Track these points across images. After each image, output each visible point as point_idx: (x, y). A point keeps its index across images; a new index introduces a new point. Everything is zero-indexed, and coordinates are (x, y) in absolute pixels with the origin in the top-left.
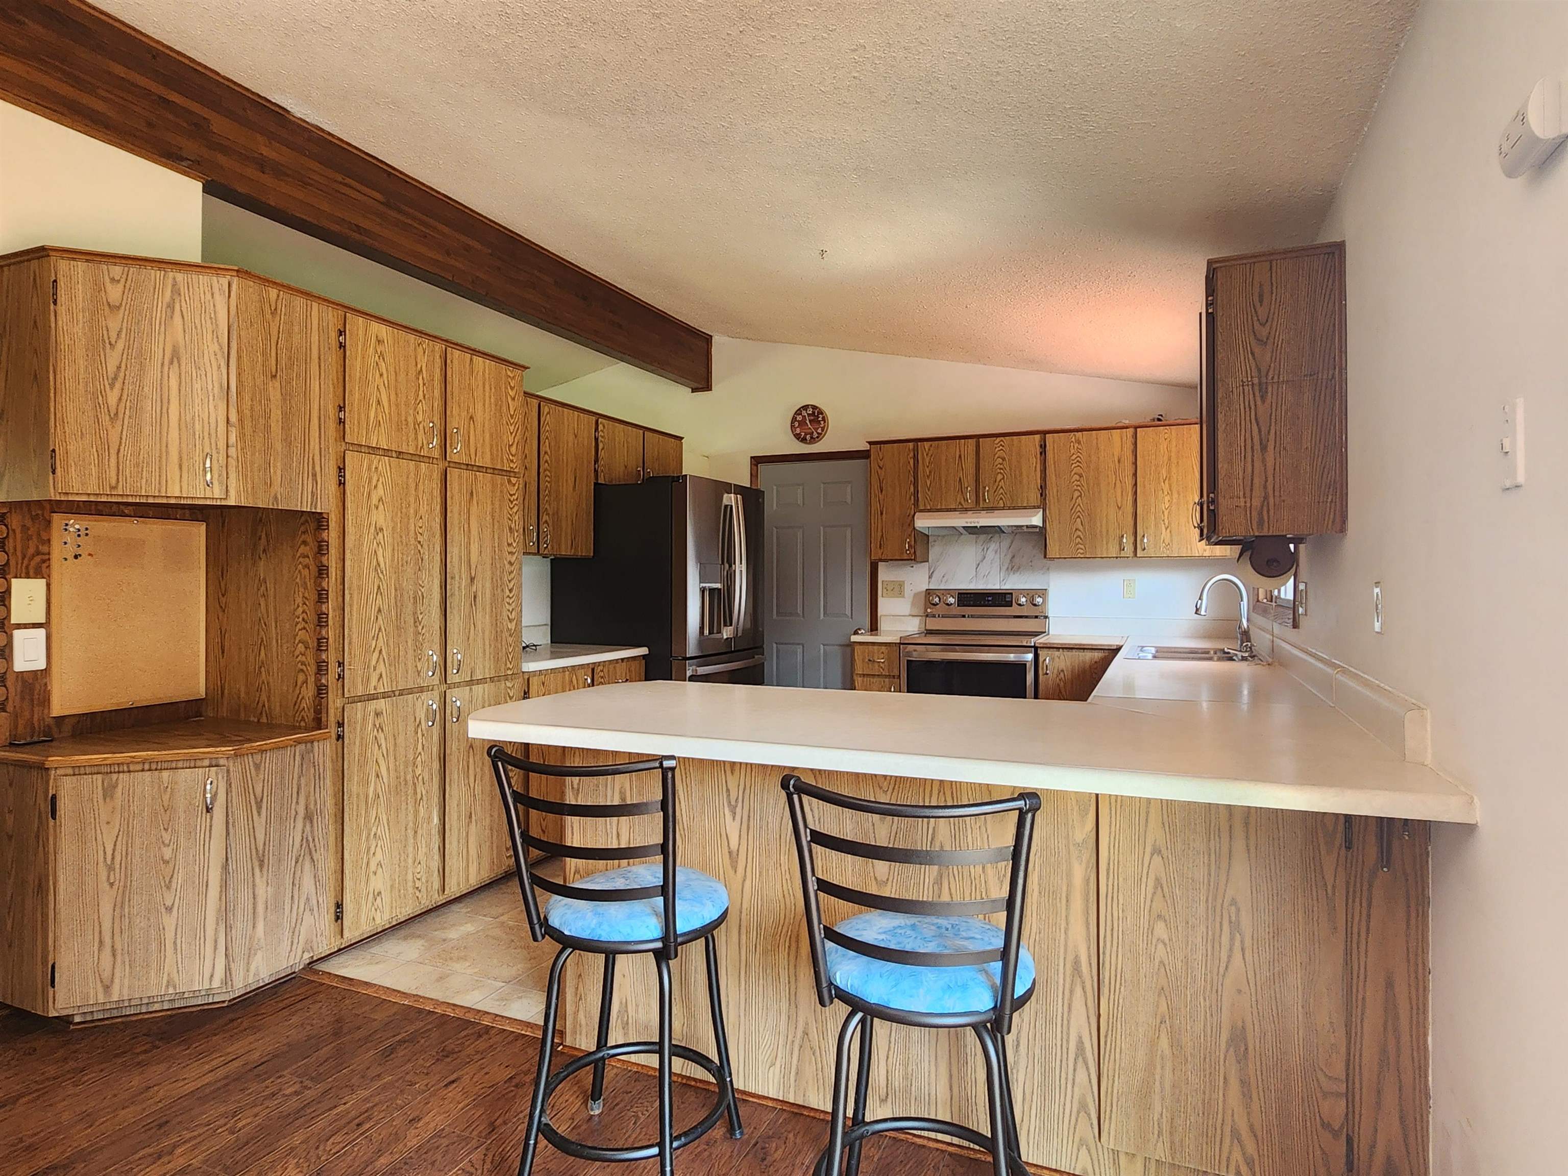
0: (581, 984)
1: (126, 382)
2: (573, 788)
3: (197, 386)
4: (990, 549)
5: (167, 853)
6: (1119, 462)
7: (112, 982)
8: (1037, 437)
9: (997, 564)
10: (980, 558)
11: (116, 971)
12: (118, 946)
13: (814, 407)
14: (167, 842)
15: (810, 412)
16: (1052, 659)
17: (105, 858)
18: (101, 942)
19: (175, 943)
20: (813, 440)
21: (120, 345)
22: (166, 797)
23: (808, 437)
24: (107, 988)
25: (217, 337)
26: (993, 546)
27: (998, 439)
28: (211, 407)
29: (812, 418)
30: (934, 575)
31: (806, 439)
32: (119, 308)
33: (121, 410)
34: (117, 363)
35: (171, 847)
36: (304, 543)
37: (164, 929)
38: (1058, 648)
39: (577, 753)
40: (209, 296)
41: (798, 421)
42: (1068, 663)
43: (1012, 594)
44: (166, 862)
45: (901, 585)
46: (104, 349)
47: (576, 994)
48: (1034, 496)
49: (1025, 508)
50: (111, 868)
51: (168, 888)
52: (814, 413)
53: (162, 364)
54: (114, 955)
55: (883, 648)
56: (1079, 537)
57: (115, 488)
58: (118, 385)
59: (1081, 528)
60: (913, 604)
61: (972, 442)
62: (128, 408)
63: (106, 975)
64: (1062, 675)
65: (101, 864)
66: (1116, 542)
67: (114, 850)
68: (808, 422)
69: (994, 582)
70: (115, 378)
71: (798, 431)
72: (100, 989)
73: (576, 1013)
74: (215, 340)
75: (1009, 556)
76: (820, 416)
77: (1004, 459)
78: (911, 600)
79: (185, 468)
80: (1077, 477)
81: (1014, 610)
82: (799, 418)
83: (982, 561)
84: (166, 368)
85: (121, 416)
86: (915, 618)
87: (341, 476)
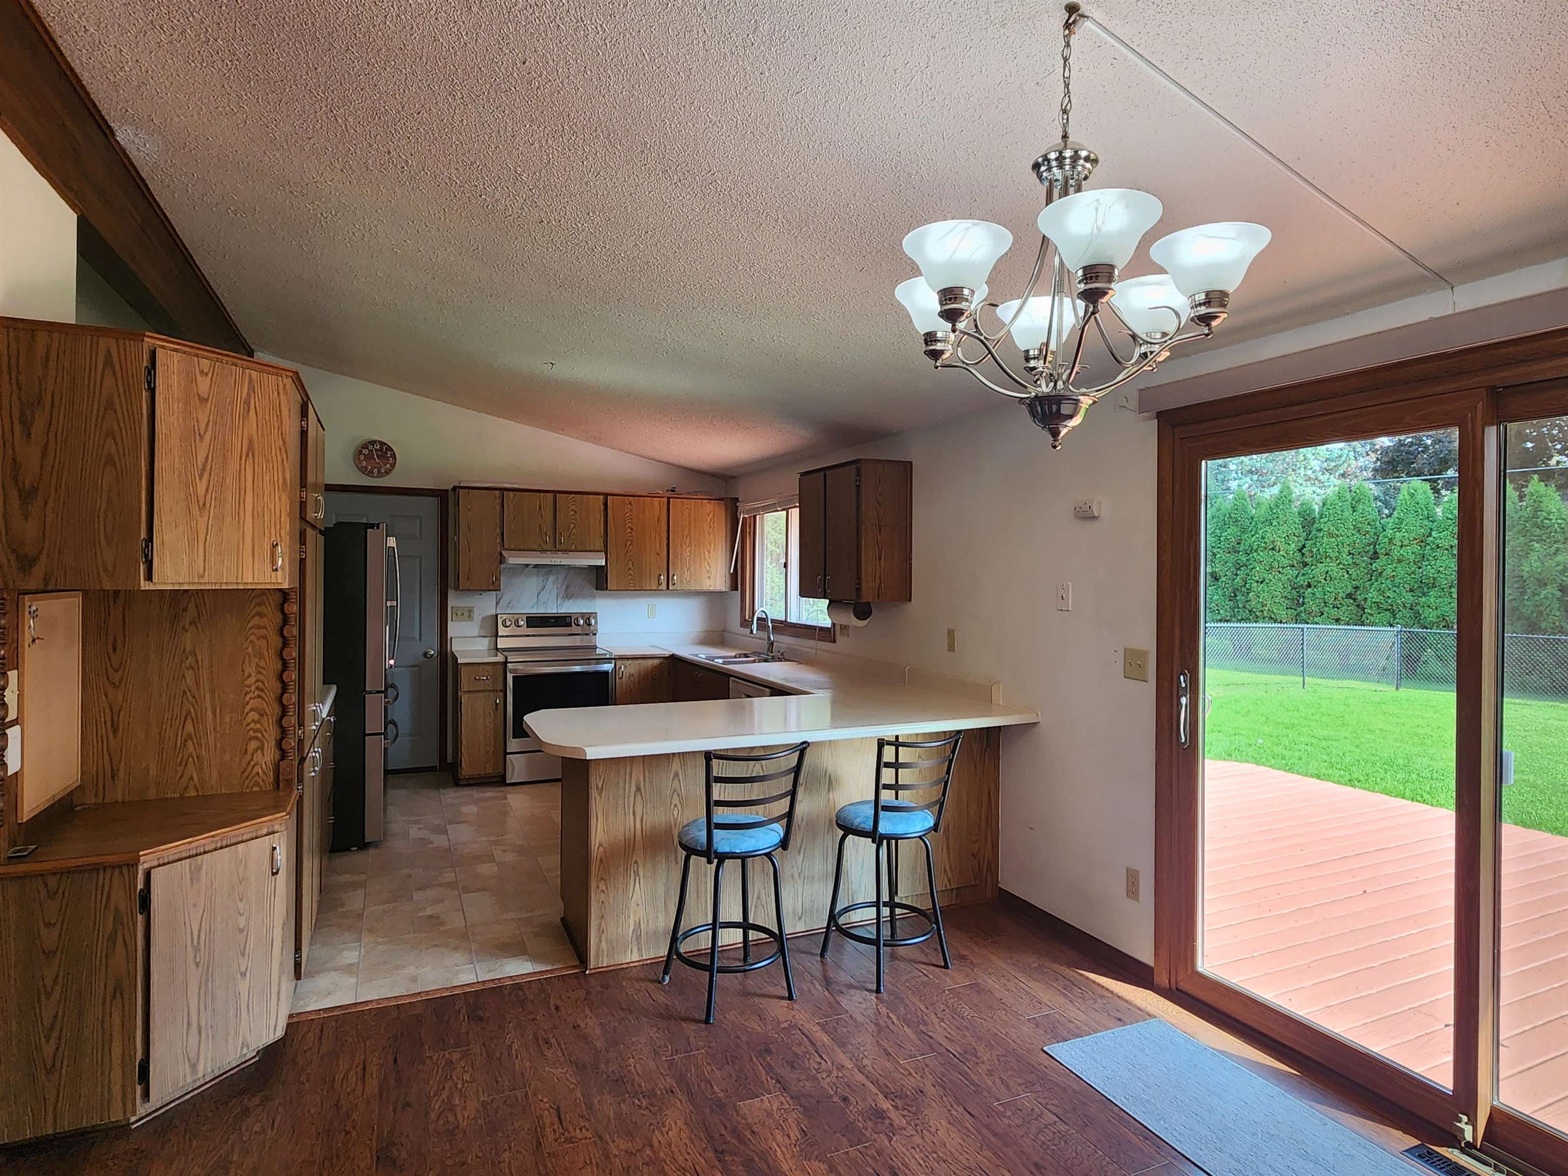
0: (603, 924)
1: (212, 473)
2: (597, 788)
3: (267, 478)
4: (549, 580)
5: (242, 922)
6: (658, 521)
7: (198, 1060)
8: (602, 497)
9: (554, 593)
10: (540, 588)
11: (201, 1049)
12: (203, 1024)
13: (382, 443)
14: (241, 912)
15: (378, 448)
16: (625, 667)
17: (192, 940)
18: (189, 1024)
19: (248, 1005)
20: (380, 475)
21: (207, 438)
22: (241, 870)
23: (375, 471)
24: (194, 1067)
25: (282, 434)
26: (552, 578)
27: (572, 496)
28: (277, 498)
29: (379, 453)
30: (501, 603)
31: (373, 473)
32: (207, 400)
33: (208, 502)
34: (205, 455)
35: (245, 917)
36: (260, 615)
37: (239, 994)
38: (628, 659)
39: (601, 763)
40: (276, 393)
41: (364, 454)
42: (637, 669)
43: (571, 617)
44: (241, 931)
45: (470, 611)
46: (195, 441)
47: (599, 929)
48: (599, 544)
49: (591, 551)
50: (197, 950)
51: (243, 955)
52: (381, 449)
53: (241, 457)
54: (200, 1034)
55: (489, 667)
56: (630, 574)
57: (203, 576)
58: (206, 476)
59: (632, 568)
60: (481, 627)
61: (550, 495)
62: (213, 498)
63: (193, 1055)
64: (632, 678)
65: (189, 948)
66: (657, 578)
67: (199, 931)
68: (376, 457)
69: (552, 607)
70: (204, 469)
71: (364, 463)
72: (188, 1070)
73: (599, 944)
74: (280, 436)
75: (564, 586)
76: (389, 452)
77: (575, 512)
78: (479, 623)
79: (256, 555)
80: (629, 530)
81: (574, 629)
82: (365, 452)
83: (543, 589)
84: (243, 461)
85: (208, 506)
86: (485, 639)
87: (303, 552)
